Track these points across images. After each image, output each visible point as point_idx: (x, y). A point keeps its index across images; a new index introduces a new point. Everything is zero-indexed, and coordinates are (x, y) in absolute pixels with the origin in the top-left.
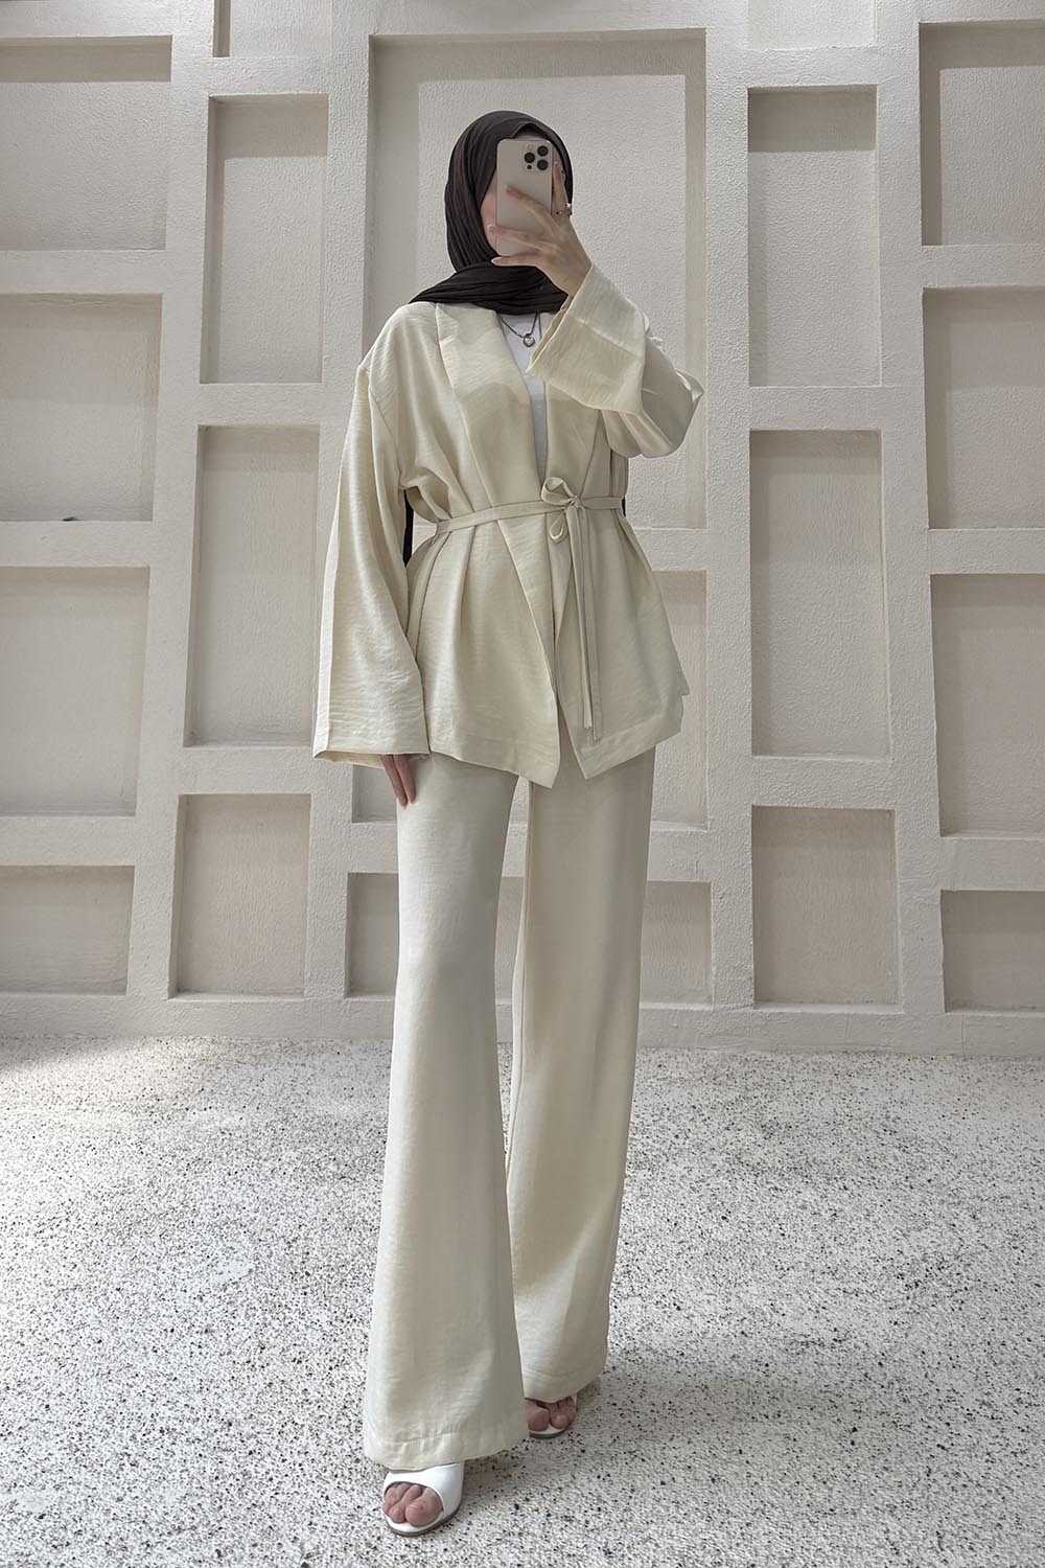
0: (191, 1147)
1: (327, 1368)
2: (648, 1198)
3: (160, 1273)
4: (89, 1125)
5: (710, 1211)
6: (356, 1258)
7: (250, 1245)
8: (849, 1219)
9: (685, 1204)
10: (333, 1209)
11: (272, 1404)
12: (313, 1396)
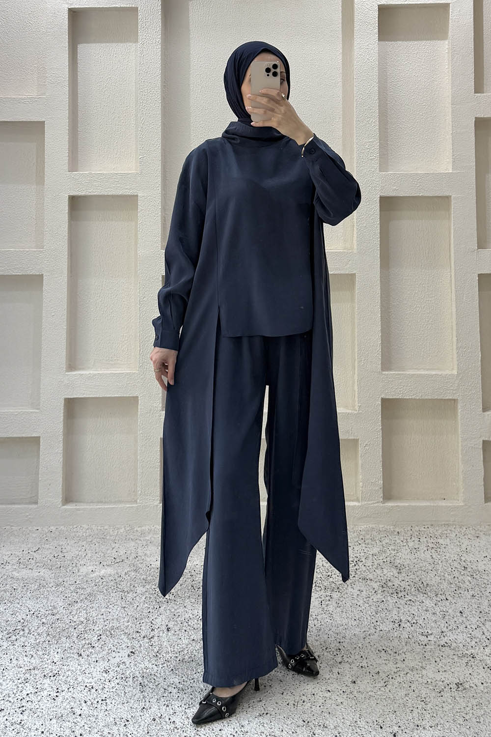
0: (85, 587)
1: (184, 709)
2: (341, 608)
3: (80, 658)
4: (26, 577)
5: (377, 614)
6: (189, 646)
7: (128, 641)
8: (452, 616)
9: (363, 611)
10: (170, 619)
11: (157, 731)
12: (179, 725)
